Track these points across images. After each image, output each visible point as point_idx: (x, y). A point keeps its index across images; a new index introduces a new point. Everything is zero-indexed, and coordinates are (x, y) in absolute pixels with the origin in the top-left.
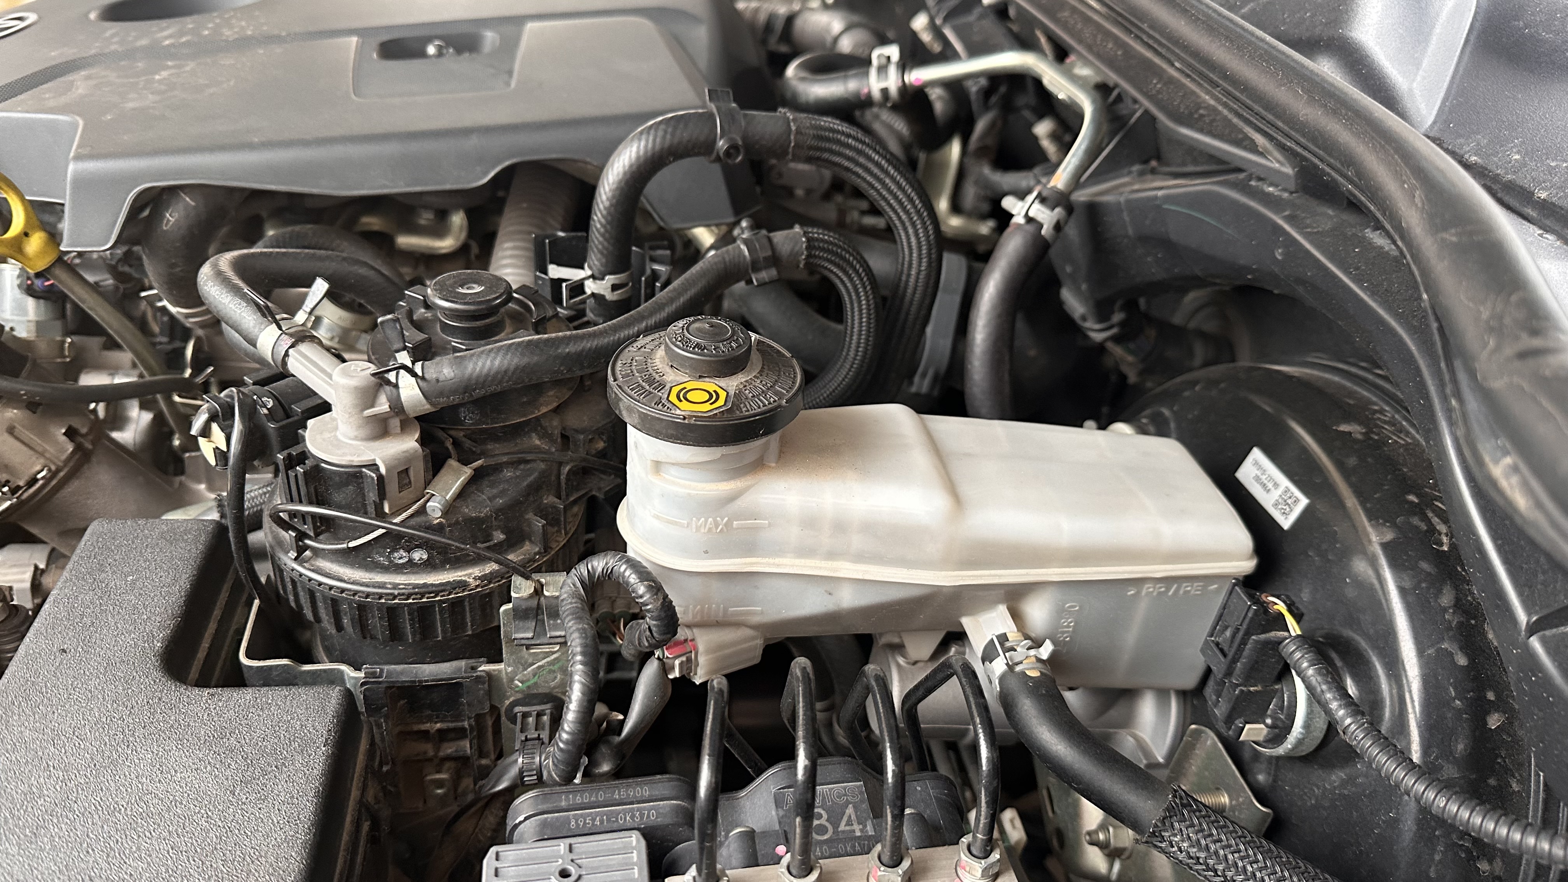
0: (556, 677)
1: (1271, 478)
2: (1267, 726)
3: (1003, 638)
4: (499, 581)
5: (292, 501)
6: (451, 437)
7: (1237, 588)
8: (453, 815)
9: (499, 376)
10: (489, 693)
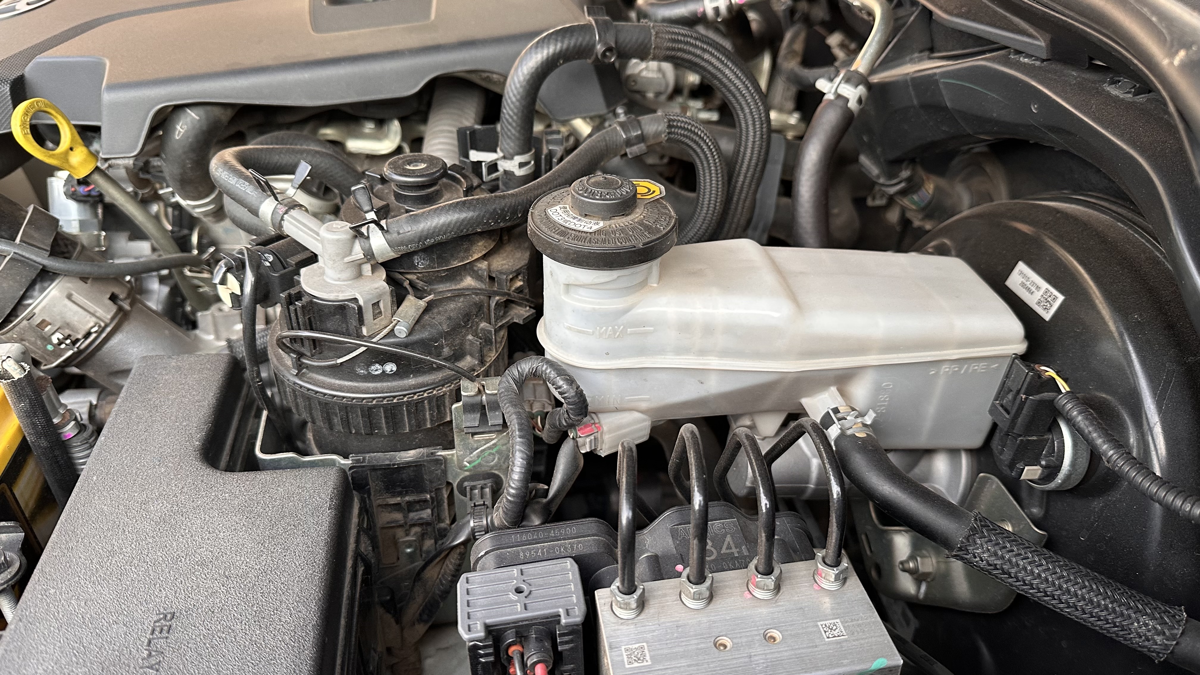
0: (494, 459)
1: (1033, 283)
2: (1042, 466)
3: (836, 411)
4: (450, 386)
5: (292, 329)
6: (407, 279)
7: (1016, 361)
8: (418, 568)
9: (444, 228)
10: (445, 472)
